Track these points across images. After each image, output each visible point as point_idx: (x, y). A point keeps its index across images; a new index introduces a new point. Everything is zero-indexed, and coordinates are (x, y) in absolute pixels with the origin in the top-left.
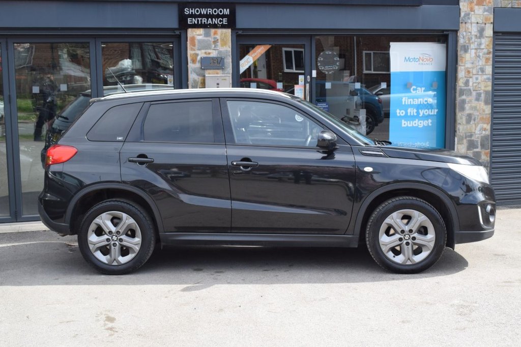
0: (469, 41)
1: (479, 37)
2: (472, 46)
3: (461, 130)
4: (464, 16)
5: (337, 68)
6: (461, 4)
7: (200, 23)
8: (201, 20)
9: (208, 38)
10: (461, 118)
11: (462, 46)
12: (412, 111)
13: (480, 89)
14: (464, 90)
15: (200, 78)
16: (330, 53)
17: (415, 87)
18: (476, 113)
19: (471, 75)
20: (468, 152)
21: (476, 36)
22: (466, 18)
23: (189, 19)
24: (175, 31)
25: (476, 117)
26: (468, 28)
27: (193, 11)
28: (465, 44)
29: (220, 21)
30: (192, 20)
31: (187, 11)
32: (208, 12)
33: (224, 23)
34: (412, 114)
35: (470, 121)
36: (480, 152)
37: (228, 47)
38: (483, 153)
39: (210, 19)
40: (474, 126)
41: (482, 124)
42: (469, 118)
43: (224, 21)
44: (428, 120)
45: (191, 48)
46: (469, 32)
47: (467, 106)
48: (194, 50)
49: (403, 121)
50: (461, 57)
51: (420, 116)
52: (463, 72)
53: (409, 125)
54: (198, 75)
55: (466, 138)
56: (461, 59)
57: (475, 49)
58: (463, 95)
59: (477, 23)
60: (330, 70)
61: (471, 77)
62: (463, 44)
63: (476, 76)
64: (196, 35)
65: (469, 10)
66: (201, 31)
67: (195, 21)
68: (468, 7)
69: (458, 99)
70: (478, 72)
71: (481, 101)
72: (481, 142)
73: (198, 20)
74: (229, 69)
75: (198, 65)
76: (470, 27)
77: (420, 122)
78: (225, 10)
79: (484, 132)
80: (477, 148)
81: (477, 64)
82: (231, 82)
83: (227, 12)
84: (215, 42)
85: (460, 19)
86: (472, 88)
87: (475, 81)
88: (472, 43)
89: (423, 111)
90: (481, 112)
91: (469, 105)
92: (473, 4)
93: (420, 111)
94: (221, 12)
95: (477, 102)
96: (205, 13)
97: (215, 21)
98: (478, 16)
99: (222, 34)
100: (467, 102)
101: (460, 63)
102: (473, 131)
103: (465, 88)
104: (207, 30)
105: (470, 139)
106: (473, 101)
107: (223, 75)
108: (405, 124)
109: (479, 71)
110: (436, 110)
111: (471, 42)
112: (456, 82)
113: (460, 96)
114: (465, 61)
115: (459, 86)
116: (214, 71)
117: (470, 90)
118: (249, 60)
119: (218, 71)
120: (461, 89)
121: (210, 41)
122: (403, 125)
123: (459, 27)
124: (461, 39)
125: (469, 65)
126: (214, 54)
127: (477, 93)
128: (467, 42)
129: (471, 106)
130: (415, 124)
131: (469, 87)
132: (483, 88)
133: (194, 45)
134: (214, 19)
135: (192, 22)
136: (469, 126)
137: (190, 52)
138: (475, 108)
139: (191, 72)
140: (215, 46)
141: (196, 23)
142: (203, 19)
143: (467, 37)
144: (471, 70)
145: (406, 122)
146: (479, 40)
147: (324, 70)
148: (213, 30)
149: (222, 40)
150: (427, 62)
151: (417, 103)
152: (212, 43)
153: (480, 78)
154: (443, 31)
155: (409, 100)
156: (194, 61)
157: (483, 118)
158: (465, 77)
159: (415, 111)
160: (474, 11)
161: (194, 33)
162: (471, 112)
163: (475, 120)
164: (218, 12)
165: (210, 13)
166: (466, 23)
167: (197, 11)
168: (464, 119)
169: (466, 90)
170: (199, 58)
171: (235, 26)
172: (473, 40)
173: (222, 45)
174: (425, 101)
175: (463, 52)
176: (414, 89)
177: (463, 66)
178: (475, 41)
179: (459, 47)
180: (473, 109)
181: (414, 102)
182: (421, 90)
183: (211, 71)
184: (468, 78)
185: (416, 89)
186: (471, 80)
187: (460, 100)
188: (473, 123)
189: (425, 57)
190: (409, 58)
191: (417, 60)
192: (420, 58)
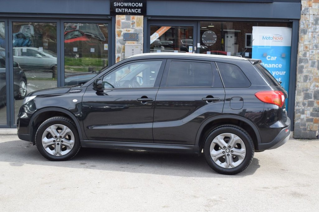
0: (307, 26)
1: (315, 24)
2: (310, 30)
3: (299, 86)
4: (304, 10)
5: (215, 42)
6: (302, 2)
7: (123, 12)
8: (124, 10)
9: (129, 21)
10: (300, 78)
11: (302, 30)
13: (314, 59)
14: (303, 59)
15: (123, 46)
16: (211, 32)
17: (270, 56)
18: (311, 75)
19: (308, 49)
20: (304, 101)
21: (312, 23)
22: (306, 11)
23: (116, 9)
24: (108, 16)
25: (311, 77)
26: (307, 18)
27: (119, 4)
28: (304, 28)
29: (136, 11)
30: (118, 10)
31: (116, 4)
32: (129, 5)
33: (139, 12)
35: (307, 80)
36: (313, 101)
37: (141, 27)
38: (315, 102)
39: (130, 9)
40: (309, 84)
41: (315, 83)
42: (306, 78)
43: (139, 11)
44: (278, 79)
45: (118, 27)
46: (308, 21)
47: (305, 70)
48: (119, 28)
50: (301, 37)
52: (303, 48)
54: (121, 44)
55: (303, 91)
56: (301, 39)
57: (312, 32)
58: (302, 62)
59: (314, 15)
60: (210, 44)
61: (308, 51)
62: (303, 29)
63: (312, 50)
64: (121, 19)
65: (308, 5)
66: (124, 17)
67: (120, 10)
68: (307, 4)
69: (299, 65)
70: (313, 48)
71: (315, 67)
72: (314, 95)
73: (122, 10)
74: (142, 41)
75: (122, 38)
76: (308, 17)
78: (140, 4)
79: (316, 88)
80: (311, 98)
81: (313, 42)
82: (142, 49)
83: (141, 5)
84: (133, 24)
85: (301, 12)
86: (308, 59)
87: (311, 53)
88: (310, 28)
89: (275, 72)
90: (315, 75)
91: (306, 69)
92: (311, 2)
93: (273, 72)
94: (137, 5)
95: (312, 68)
96: (127, 6)
97: (133, 11)
98: (314, 10)
99: (137, 19)
100: (304, 68)
101: (300, 41)
102: (309, 87)
103: (304, 58)
104: (128, 16)
105: (306, 92)
106: (309, 67)
107: (138, 44)
109: (314, 46)
110: (284, 72)
111: (309, 27)
112: (297, 54)
113: (299, 63)
114: (304, 40)
115: (299, 57)
116: (132, 41)
118: (156, 36)
119: (134, 42)
120: (300, 59)
121: (129, 23)
123: (300, 17)
124: (302, 25)
125: (306, 43)
126: (132, 31)
127: (312, 62)
128: (306, 27)
129: (307, 70)
131: (306, 58)
132: (317, 58)
133: (119, 25)
134: (132, 10)
135: (118, 11)
136: (305, 84)
137: (117, 30)
138: (310, 72)
139: (117, 42)
140: (133, 26)
141: (121, 11)
142: (125, 9)
143: (306, 24)
144: (308, 46)
146: (315, 26)
147: (206, 43)
148: (132, 16)
149: (138, 23)
150: (279, 40)
151: (271, 67)
152: (131, 24)
153: (314, 51)
154: (289, 19)
156: (119, 35)
157: (316, 78)
158: (304, 51)
160: (312, 7)
162: (307, 74)
163: (310, 80)
164: (135, 5)
165: (130, 5)
166: (305, 14)
167: (122, 4)
168: (302, 79)
169: (304, 59)
170: (122, 33)
171: (146, 14)
172: (310, 26)
173: (137, 26)
174: (277, 66)
175: (303, 34)
176: (269, 58)
177: (303, 43)
178: (312, 27)
179: (300, 30)
180: (309, 72)
181: (269, 66)
182: (274, 58)
183: (130, 42)
184: (306, 52)
185: (270, 58)
186: (308, 53)
187: (299, 66)
188: (308, 82)
189: (277, 37)
190: (266, 37)
191: (272, 38)
192: (274, 37)
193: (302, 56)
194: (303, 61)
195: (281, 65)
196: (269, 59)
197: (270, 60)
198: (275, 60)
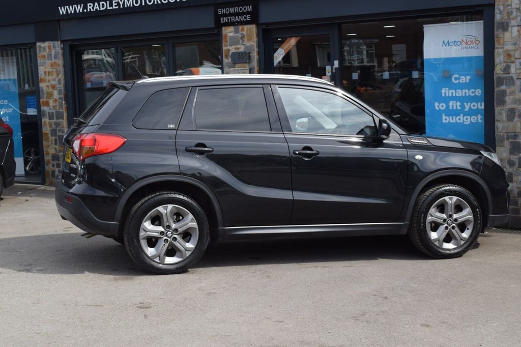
0: (509, 16)
2: (513, 22)
3: (501, 129)
5: (363, 57)
7: (229, 21)
8: (231, 19)
9: (237, 34)
10: (500, 114)
11: (499, 23)
12: (455, 105)
14: (504, 78)
16: (356, 41)
17: (457, 76)
18: (520, 108)
19: (513, 59)
20: (512, 156)
21: (518, 9)
23: (221, 18)
24: (214, 30)
26: (506, 1)
27: (224, 11)
28: (503, 20)
30: (224, 19)
31: (220, 11)
32: (236, 10)
33: (248, 20)
34: (455, 108)
35: (514, 118)
39: (237, 17)
40: (519, 124)
42: (512, 113)
43: (248, 18)
44: (477, 116)
45: (225, 45)
46: (509, 5)
47: (508, 99)
48: (227, 46)
49: (444, 115)
50: (498, 37)
51: (466, 110)
52: (502, 57)
53: (451, 121)
55: (508, 138)
57: (518, 26)
58: (502, 84)
60: (357, 60)
61: (513, 62)
62: (500, 21)
63: (520, 61)
66: (231, 29)
67: (226, 20)
69: (496, 90)
73: (228, 19)
75: (230, 60)
77: (466, 117)
78: (248, 7)
81: (520, 45)
83: (250, 9)
84: (242, 37)
86: (515, 77)
87: (518, 66)
88: (513, 18)
89: (469, 104)
91: (512, 97)
93: (465, 104)
94: (245, 9)
96: (233, 12)
97: (242, 18)
99: (247, 30)
100: (508, 94)
101: (496, 45)
102: (518, 130)
103: (506, 75)
104: (236, 27)
105: (513, 140)
106: (517, 92)
108: (446, 119)
111: (511, 17)
113: (498, 86)
114: (504, 42)
115: (496, 74)
116: (242, 64)
117: (512, 78)
118: (281, 53)
119: (245, 65)
120: (499, 78)
121: (238, 37)
122: (444, 121)
124: (498, 15)
125: (509, 47)
126: (242, 49)
128: (506, 18)
129: (513, 99)
130: (459, 119)
131: (511, 75)
133: (227, 42)
134: (240, 17)
135: (224, 21)
136: (511, 124)
137: (224, 48)
140: (242, 42)
141: (227, 21)
142: (232, 17)
143: (506, 11)
144: (512, 53)
145: (447, 117)
147: (350, 59)
148: (240, 27)
149: (248, 35)
150: (472, 45)
151: (460, 95)
152: (240, 39)
155: (451, 91)
156: (227, 57)
158: (505, 62)
159: (459, 104)
161: (227, 31)
162: (514, 106)
163: (520, 117)
164: (243, 9)
167: (227, 10)
168: (504, 115)
169: (506, 78)
170: (230, 54)
171: (258, 22)
172: (514, 14)
173: (248, 41)
174: (472, 92)
175: (501, 30)
176: (456, 79)
177: (501, 48)
178: (517, 16)
179: (495, 25)
180: (518, 103)
181: (457, 93)
182: (465, 79)
183: (239, 65)
184: (509, 64)
185: (459, 79)
186: (513, 65)
187: (498, 91)
188: (517, 121)
189: (470, 40)
190: (448, 41)
191: (459, 43)
192: (462, 40)
193: (502, 73)
194: (504, 81)
195: (480, 91)
196: (457, 81)
197: (459, 82)
198: (468, 81)
